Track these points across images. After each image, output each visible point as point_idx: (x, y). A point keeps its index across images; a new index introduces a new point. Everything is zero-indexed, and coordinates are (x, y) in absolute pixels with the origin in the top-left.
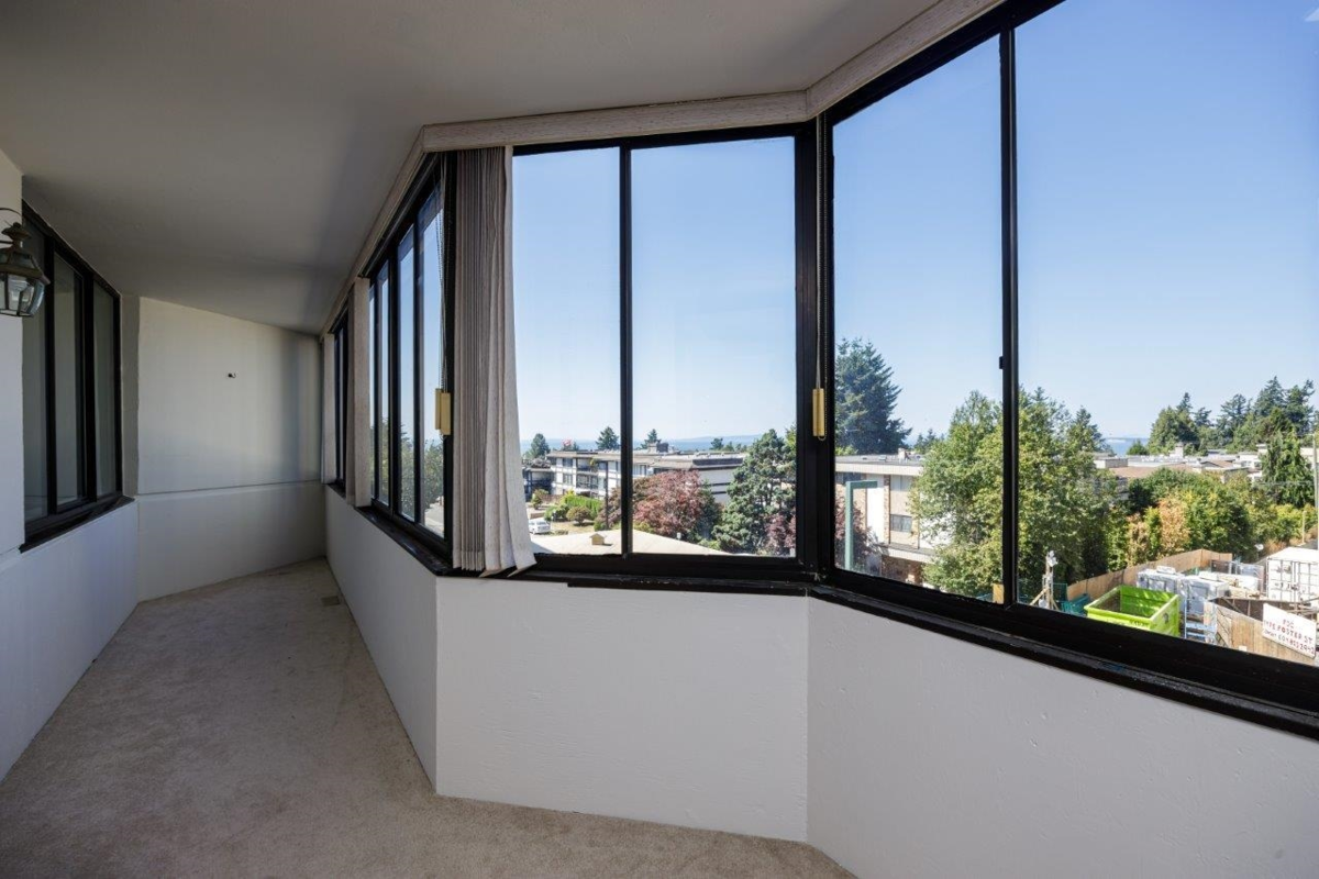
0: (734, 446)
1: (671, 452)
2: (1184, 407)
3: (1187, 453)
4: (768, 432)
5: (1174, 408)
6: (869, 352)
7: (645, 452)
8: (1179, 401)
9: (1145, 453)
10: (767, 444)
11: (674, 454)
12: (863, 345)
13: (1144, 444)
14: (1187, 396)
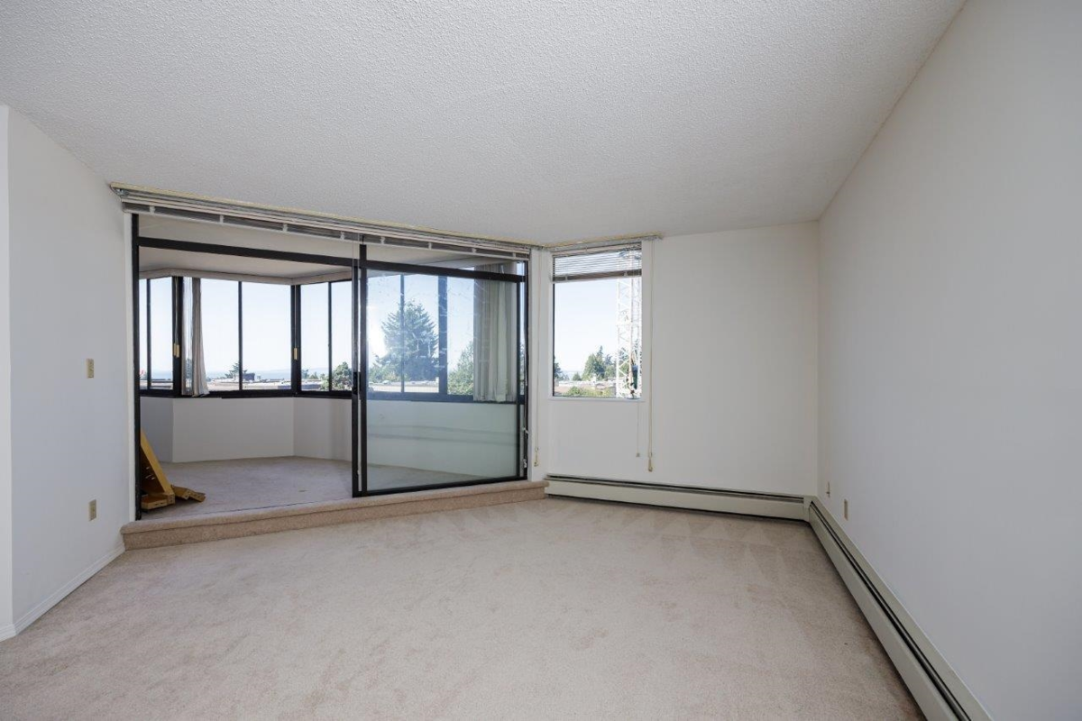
0: (319, 376)
1: (256, 379)
2: (600, 354)
3: (598, 379)
4: (341, 364)
5: (595, 355)
6: (419, 310)
7: (230, 380)
8: (598, 351)
9: (580, 380)
10: (341, 373)
11: (261, 382)
12: (416, 304)
13: (581, 375)
14: (601, 348)
